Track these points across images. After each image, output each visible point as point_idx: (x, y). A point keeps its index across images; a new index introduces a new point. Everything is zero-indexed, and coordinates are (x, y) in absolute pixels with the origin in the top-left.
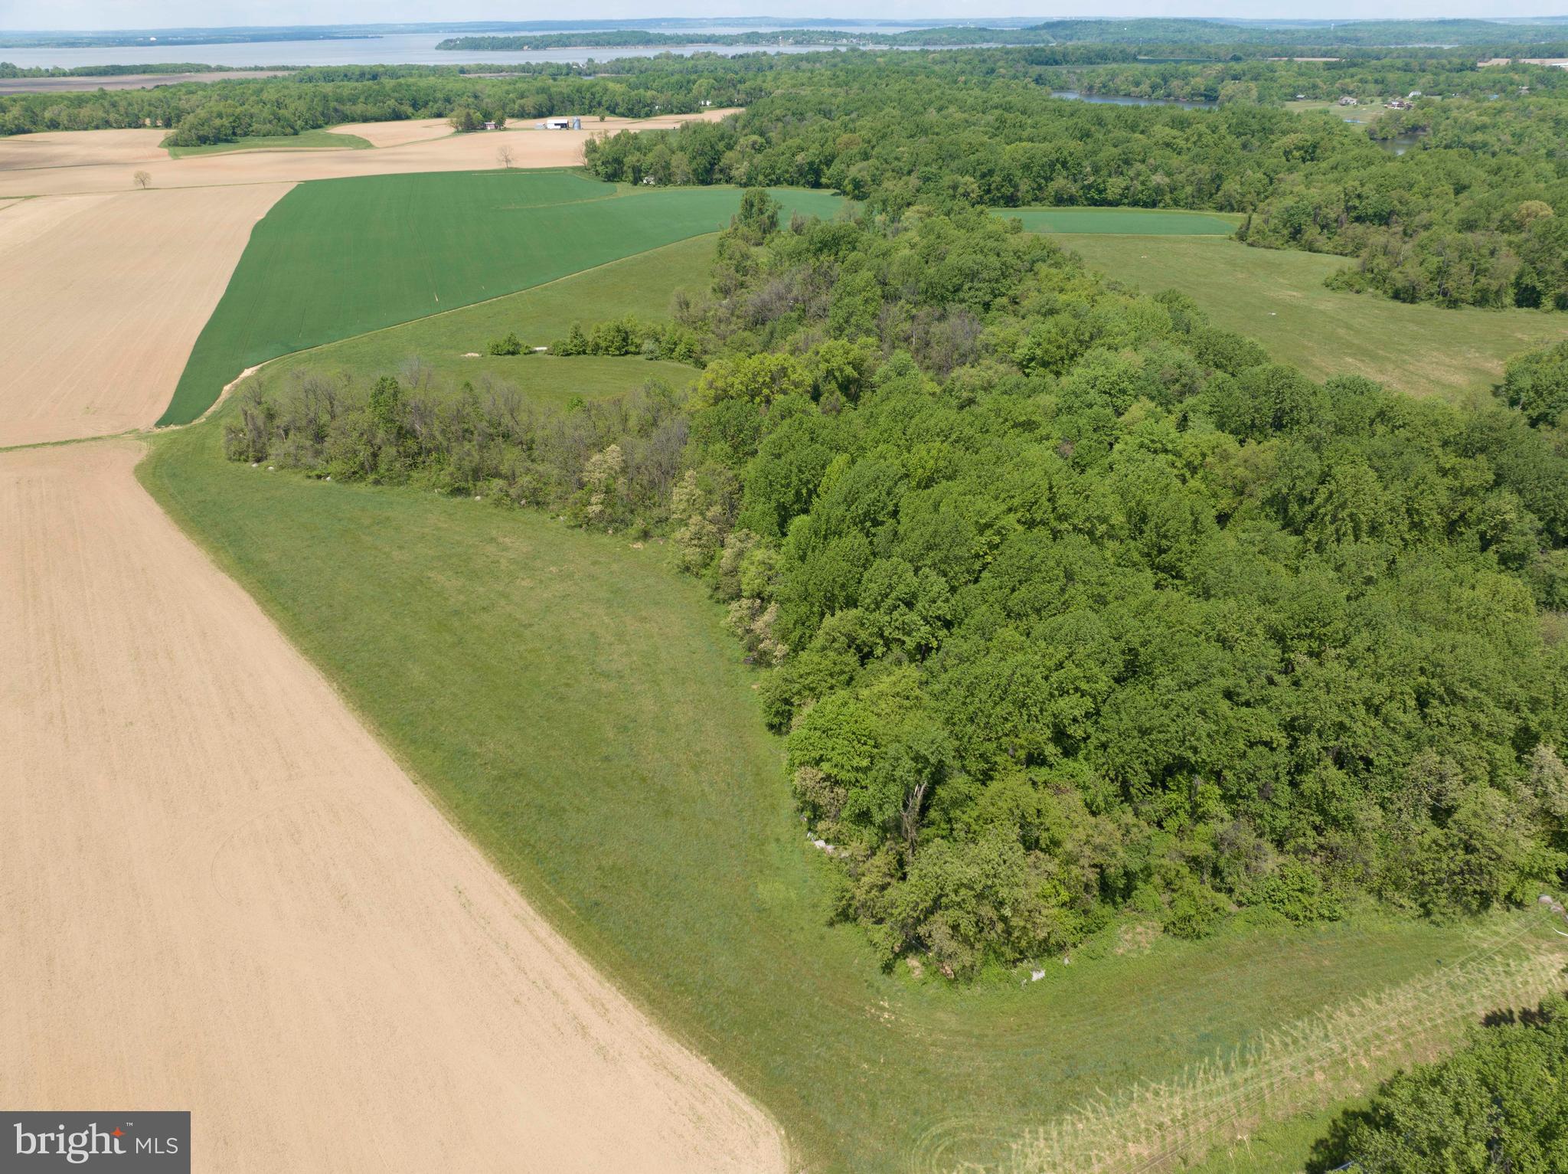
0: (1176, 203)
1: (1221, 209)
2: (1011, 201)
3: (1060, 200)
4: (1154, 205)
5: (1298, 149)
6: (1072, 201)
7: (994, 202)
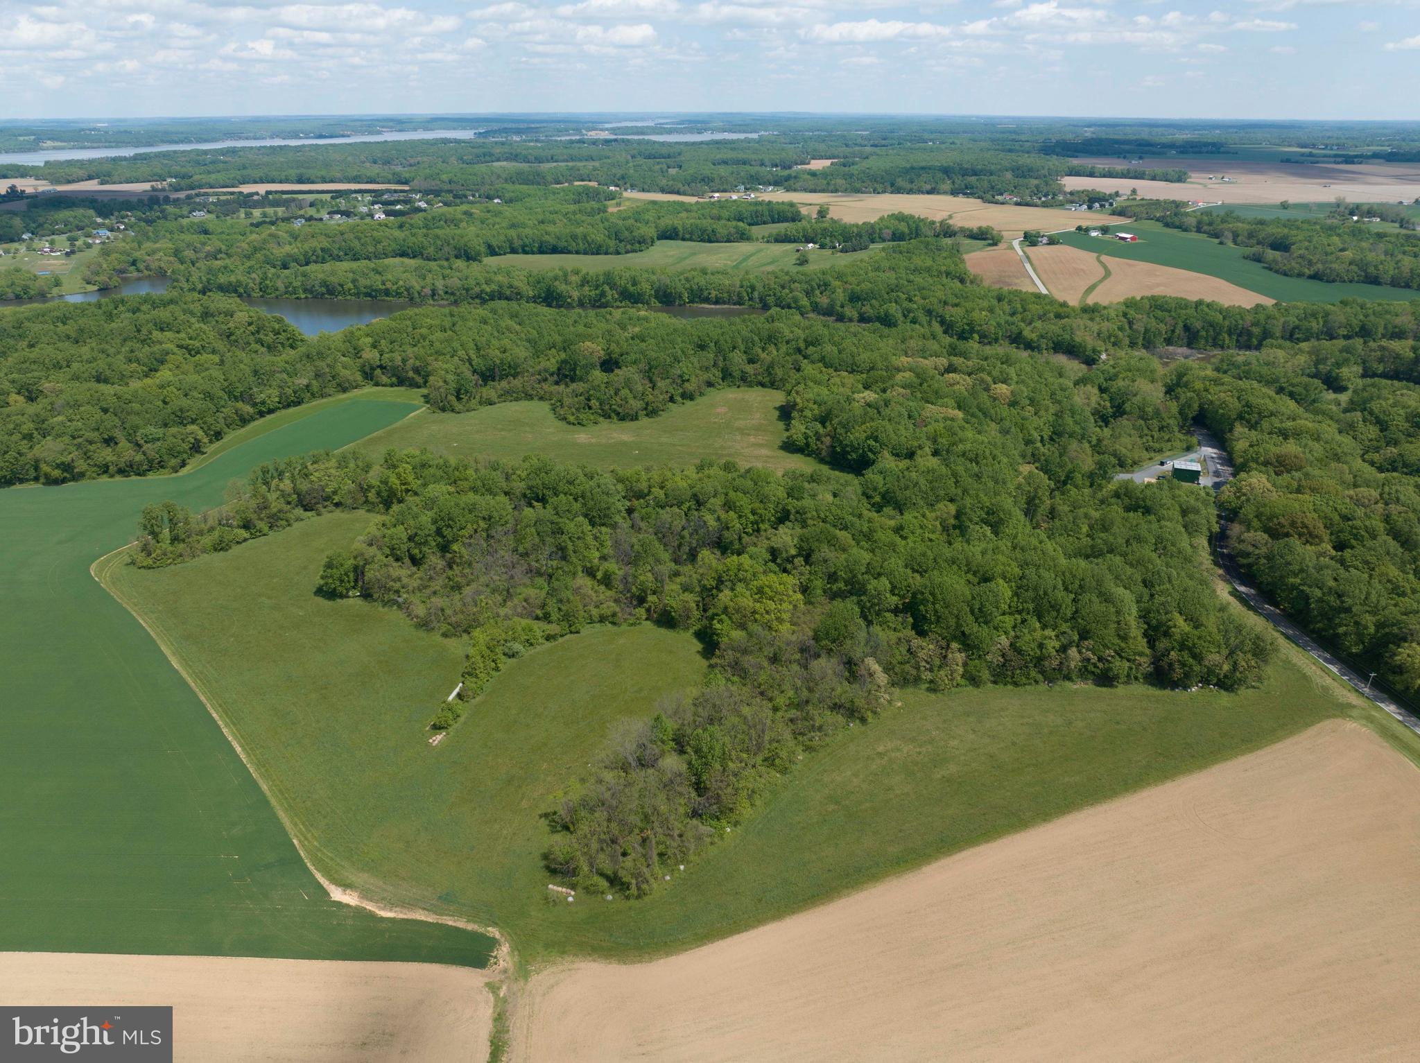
0: (313, 395)
1: (344, 390)
2: (218, 435)
3: (244, 421)
4: (298, 403)
5: (250, 324)
6: (252, 419)
7: (211, 442)
